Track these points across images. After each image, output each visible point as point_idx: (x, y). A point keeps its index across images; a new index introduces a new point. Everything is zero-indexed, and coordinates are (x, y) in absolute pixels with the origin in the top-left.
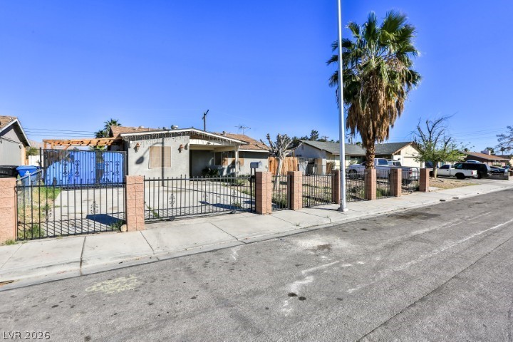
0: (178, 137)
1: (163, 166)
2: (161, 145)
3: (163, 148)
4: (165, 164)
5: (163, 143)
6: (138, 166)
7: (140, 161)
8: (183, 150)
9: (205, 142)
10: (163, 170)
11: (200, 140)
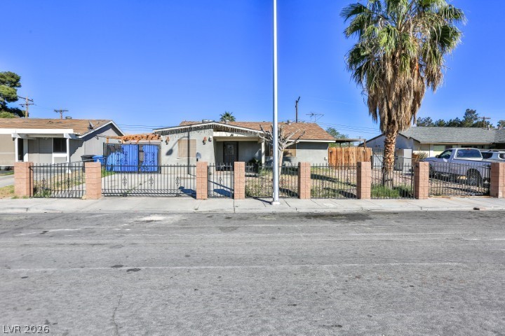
0: (203, 131)
1: (189, 156)
2: (187, 139)
3: (189, 141)
4: (190, 155)
5: (188, 137)
6: (168, 157)
7: (170, 152)
8: (207, 142)
9: (228, 134)
10: (189, 159)
11: (224, 133)
